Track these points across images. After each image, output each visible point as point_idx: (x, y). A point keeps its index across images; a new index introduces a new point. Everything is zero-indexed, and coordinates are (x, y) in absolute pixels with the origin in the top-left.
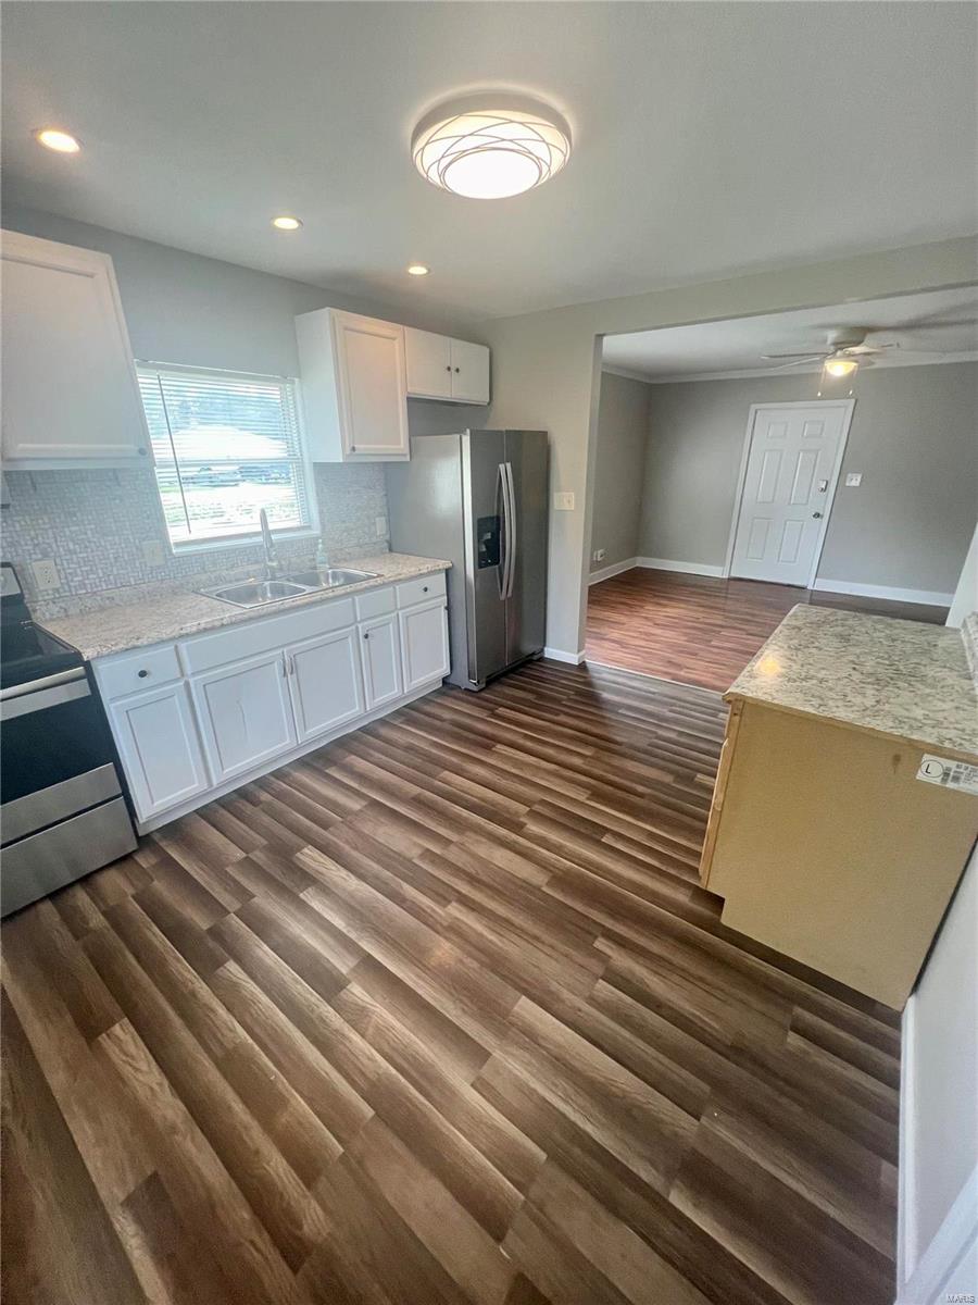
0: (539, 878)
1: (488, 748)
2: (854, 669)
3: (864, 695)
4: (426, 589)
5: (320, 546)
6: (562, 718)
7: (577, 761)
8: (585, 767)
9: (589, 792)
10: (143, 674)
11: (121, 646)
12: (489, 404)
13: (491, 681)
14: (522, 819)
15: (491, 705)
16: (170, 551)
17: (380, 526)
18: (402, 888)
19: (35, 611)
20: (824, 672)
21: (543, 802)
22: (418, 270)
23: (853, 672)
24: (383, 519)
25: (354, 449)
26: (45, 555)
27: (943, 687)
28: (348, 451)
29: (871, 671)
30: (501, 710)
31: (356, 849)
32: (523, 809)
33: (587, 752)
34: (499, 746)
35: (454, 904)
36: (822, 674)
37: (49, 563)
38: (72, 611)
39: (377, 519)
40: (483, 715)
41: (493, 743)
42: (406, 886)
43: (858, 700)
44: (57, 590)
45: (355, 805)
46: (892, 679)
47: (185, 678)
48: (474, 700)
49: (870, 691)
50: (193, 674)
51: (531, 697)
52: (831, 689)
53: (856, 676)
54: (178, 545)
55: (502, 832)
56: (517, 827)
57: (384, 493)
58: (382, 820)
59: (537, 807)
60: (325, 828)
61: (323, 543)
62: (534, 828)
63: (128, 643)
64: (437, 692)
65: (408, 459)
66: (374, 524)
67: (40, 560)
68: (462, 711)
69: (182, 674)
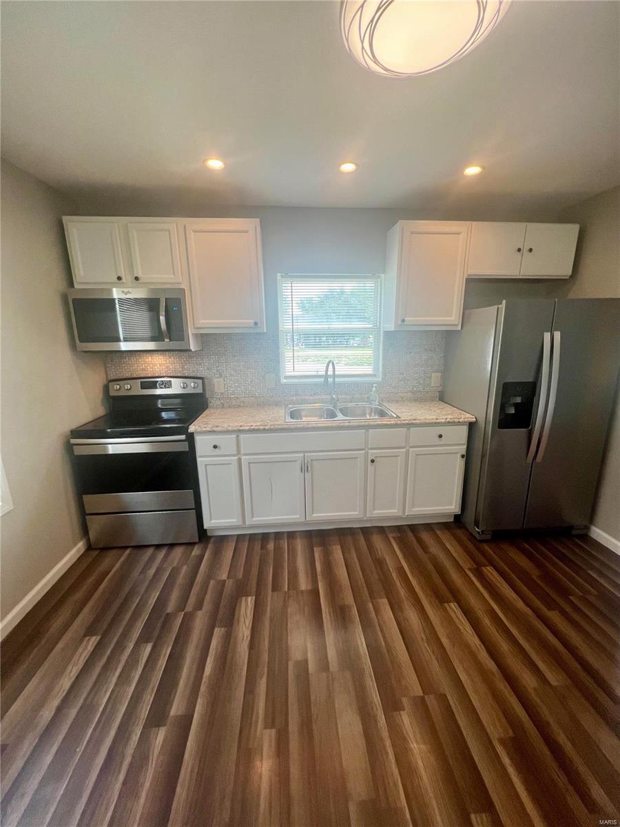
0: (358, 787)
1: (440, 600)
4: (440, 436)
5: (374, 389)
6: (554, 616)
7: (528, 681)
8: (534, 697)
9: (511, 733)
10: (215, 447)
11: (208, 429)
12: (571, 277)
13: (500, 537)
14: (405, 700)
15: (483, 560)
16: (280, 380)
17: (435, 380)
18: (261, 678)
19: (210, 402)
21: (443, 698)
22: (472, 171)
24: (440, 374)
25: (403, 321)
26: (221, 376)
28: (400, 322)
30: (489, 571)
31: (271, 620)
32: (417, 691)
33: (553, 678)
34: (453, 605)
35: (274, 731)
37: (222, 380)
38: (226, 405)
39: (433, 374)
40: (466, 564)
41: (451, 598)
42: (264, 680)
44: (222, 394)
45: (304, 584)
47: (239, 456)
48: (471, 546)
50: (245, 455)
51: (535, 573)
54: (286, 377)
55: (375, 697)
56: (392, 705)
57: (442, 355)
58: (306, 609)
59: (431, 701)
60: (274, 590)
61: (376, 387)
62: (406, 720)
63: (213, 427)
64: (445, 526)
65: (459, 328)
66: (430, 377)
67: (218, 378)
68: (449, 552)
69: (239, 452)
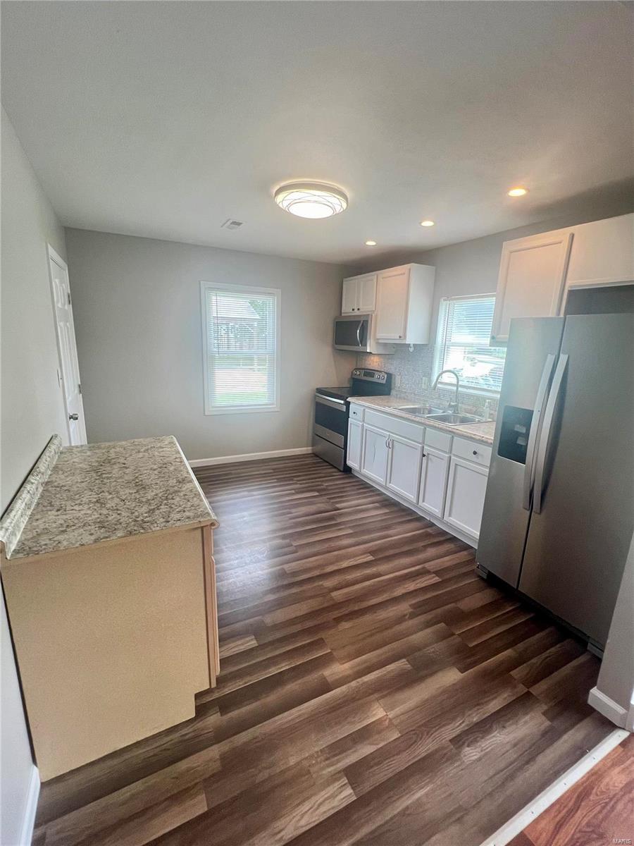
2: (124, 464)
3: (115, 452)
4: (475, 453)
10: (354, 413)
20: (140, 456)
23: (125, 462)
26: (400, 374)
27: (71, 470)
29: (114, 466)
36: (141, 455)
43: (118, 449)
44: (399, 388)
46: (102, 465)
47: (363, 423)
49: (113, 455)
52: (133, 450)
53: (122, 460)
